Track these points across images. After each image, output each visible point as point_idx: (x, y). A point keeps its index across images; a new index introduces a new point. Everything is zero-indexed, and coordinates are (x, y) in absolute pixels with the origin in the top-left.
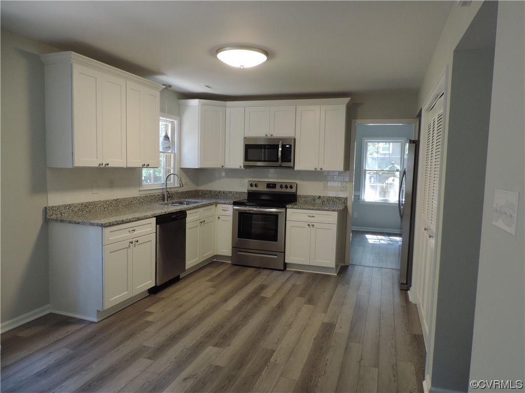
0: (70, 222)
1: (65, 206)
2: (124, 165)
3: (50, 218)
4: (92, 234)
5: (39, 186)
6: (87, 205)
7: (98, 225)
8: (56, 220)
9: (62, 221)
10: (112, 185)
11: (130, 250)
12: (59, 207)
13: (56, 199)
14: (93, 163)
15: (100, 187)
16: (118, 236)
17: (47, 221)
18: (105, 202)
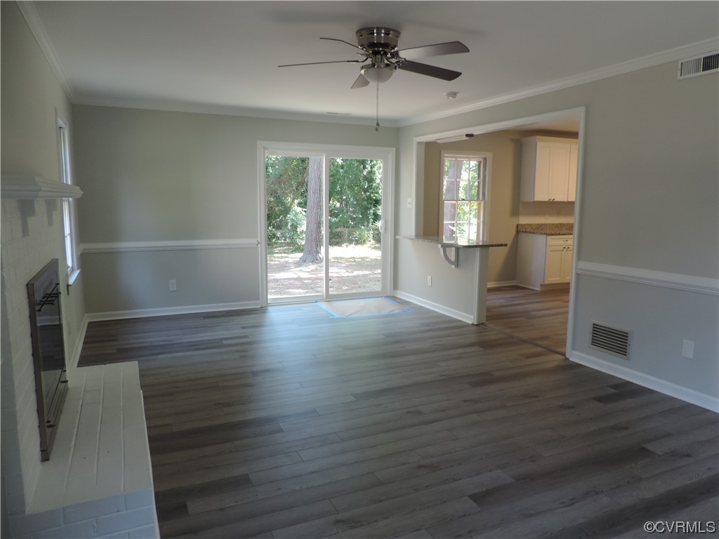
0: (530, 232)
1: (528, 225)
2: (566, 200)
3: (520, 230)
4: (541, 239)
5: (515, 212)
6: (541, 225)
7: (544, 234)
8: (523, 232)
9: (526, 232)
10: (559, 213)
11: (563, 252)
12: (525, 225)
13: (524, 220)
14: (545, 198)
15: (551, 214)
16: (556, 242)
17: (518, 232)
18: (553, 224)
